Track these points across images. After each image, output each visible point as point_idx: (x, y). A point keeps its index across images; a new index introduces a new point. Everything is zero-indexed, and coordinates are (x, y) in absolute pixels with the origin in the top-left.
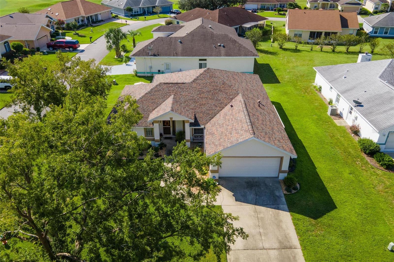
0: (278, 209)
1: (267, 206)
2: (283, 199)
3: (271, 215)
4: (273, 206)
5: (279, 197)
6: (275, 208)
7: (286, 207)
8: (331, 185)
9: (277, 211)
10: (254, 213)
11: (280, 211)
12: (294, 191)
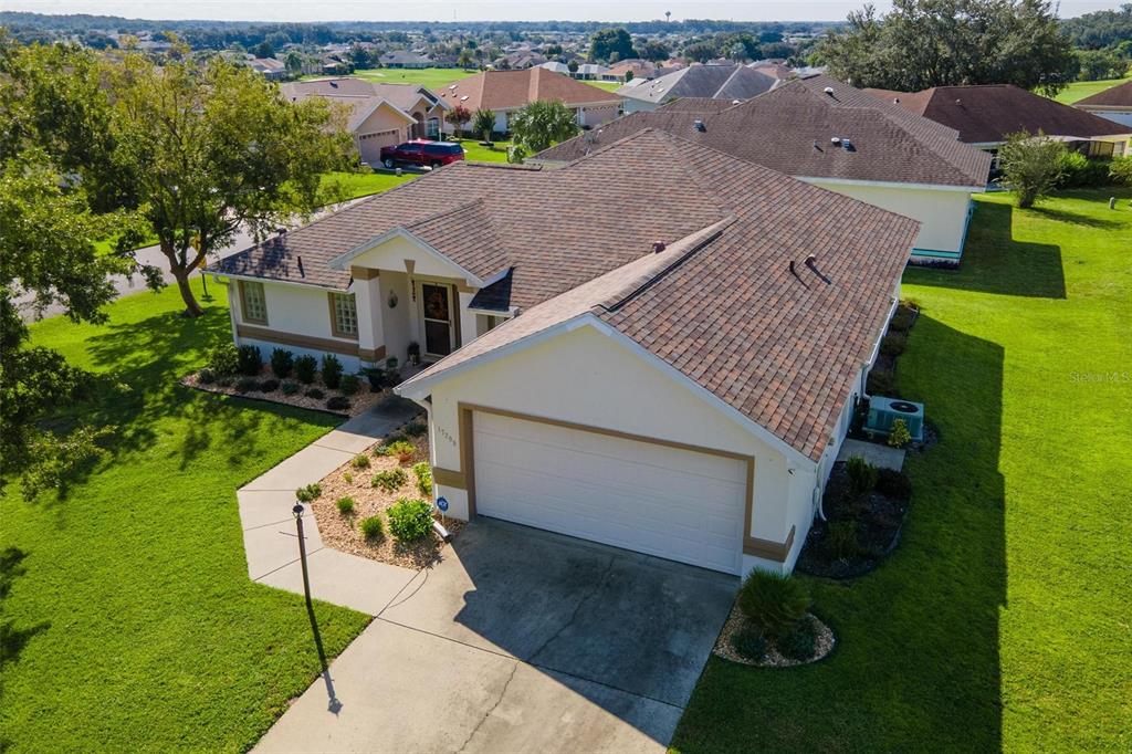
0: (623, 712)
1: (581, 683)
2: (689, 680)
3: (559, 731)
4: (606, 693)
5: (674, 663)
6: (606, 705)
7: (671, 716)
8: (1047, 702)
9: (610, 718)
10: (482, 694)
11: (624, 728)
12: (775, 659)
